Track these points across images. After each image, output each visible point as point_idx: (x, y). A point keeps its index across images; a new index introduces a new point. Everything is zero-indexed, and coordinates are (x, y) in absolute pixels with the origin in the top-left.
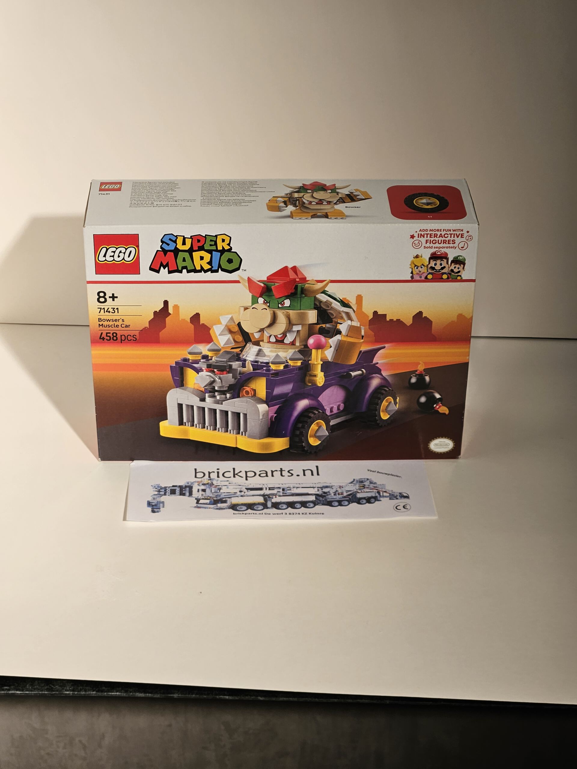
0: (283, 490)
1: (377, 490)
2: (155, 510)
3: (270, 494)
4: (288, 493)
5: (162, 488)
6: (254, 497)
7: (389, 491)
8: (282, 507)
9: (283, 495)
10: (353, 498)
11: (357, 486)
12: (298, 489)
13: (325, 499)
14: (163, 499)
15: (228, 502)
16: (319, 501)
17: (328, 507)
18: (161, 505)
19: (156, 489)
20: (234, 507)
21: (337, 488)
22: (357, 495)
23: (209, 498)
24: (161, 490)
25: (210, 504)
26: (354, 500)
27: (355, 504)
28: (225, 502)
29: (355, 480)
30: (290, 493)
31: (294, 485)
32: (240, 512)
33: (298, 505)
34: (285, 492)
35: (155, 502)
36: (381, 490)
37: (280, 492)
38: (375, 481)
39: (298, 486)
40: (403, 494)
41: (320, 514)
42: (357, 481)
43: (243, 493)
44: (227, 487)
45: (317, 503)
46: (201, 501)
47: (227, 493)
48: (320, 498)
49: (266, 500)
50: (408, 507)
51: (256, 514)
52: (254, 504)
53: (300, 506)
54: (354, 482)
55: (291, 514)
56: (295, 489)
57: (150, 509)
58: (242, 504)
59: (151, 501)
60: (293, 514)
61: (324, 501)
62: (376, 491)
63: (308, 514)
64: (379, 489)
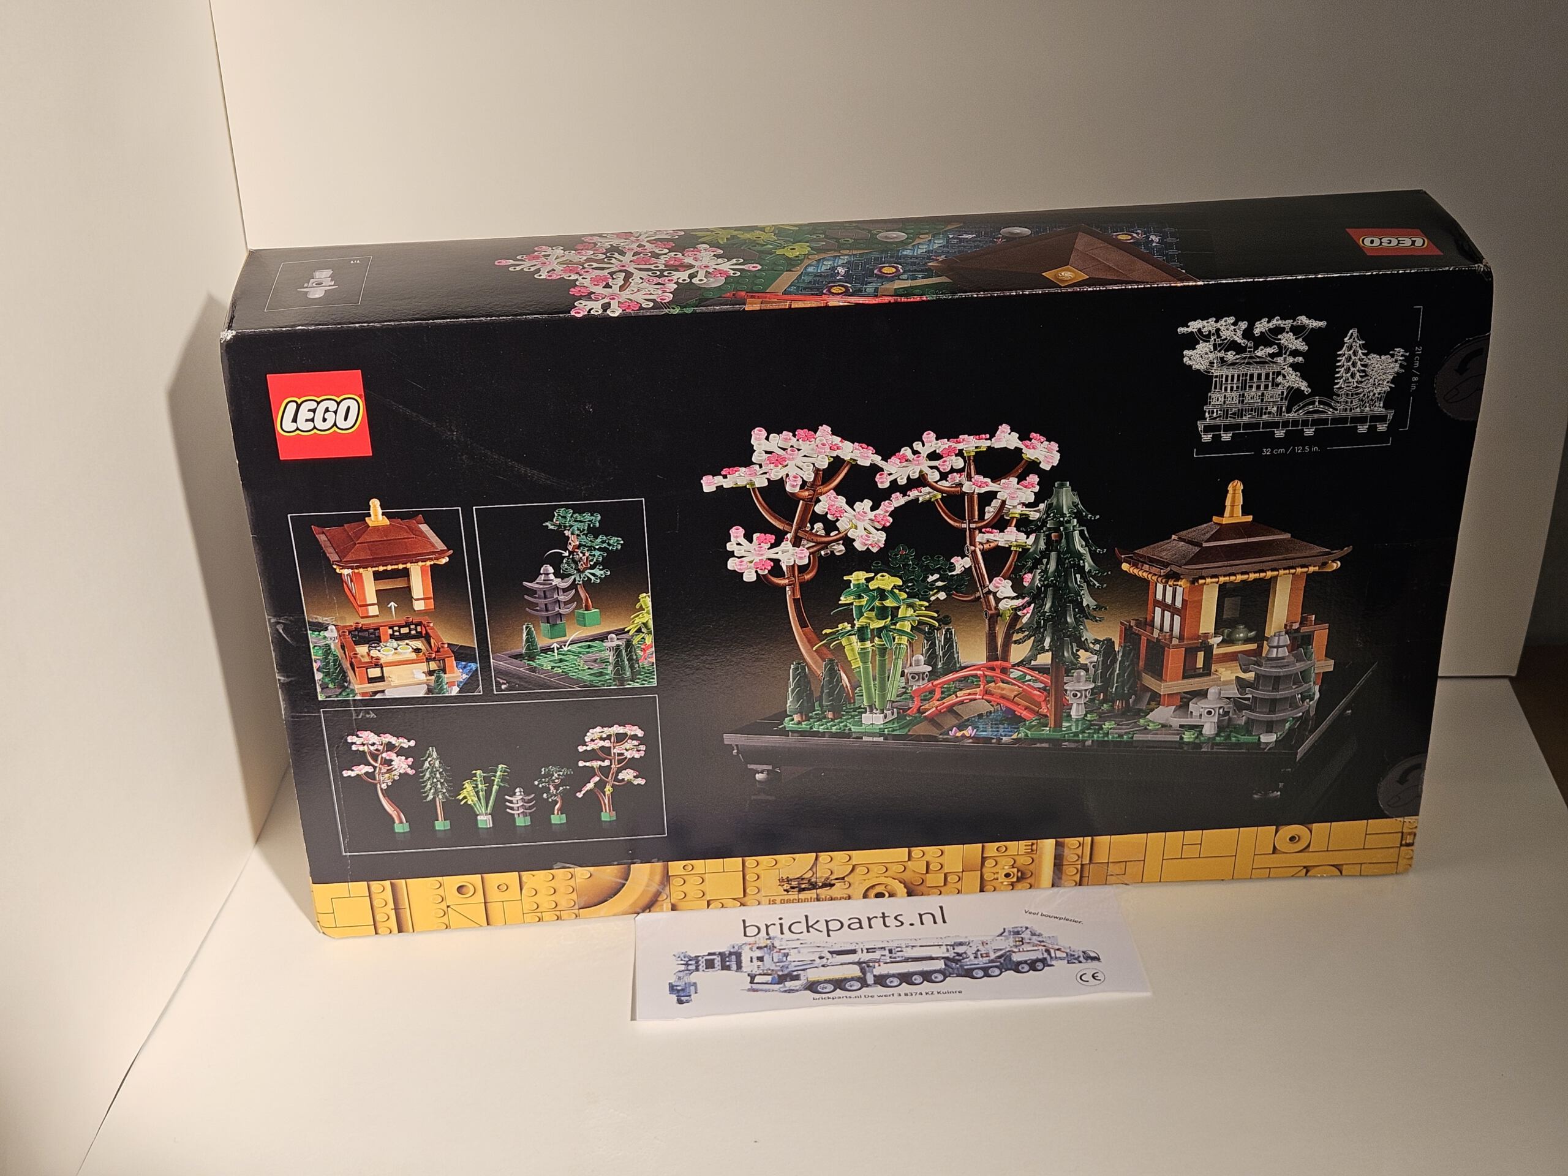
0: (890, 951)
1: (1044, 946)
2: (682, 998)
3: (870, 961)
4: (899, 957)
5: (689, 958)
6: (845, 967)
7: (1065, 948)
8: (891, 982)
9: (890, 961)
10: (1006, 963)
11: (1011, 941)
12: (915, 948)
13: (961, 966)
14: (695, 977)
15: (802, 977)
16: (951, 970)
17: (968, 978)
18: (692, 988)
19: (682, 961)
20: (812, 987)
21: (979, 945)
22: (1012, 956)
23: (769, 972)
24: (690, 962)
25: (774, 982)
26: (1009, 967)
28: (797, 978)
29: (1006, 930)
30: (902, 957)
31: (907, 943)
32: (824, 996)
33: (918, 979)
34: (894, 956)
35: (681, 983)
36: (1050, 946)
37: (884, 955)
38: (1039, 931)
39: (914, 945)
40: (1089, 952)
42: (1010, 932)
43: (825, 960)
44: (798, 951)
45: (948, 974)
46: (757, 979)
47: (799, 961)
48: (952, 965)
49: (863, 971)
50: (1100, 976)
51: (850, 997)
52: (846, 980)
53: (921, 979)
54: (1004, 934)
55: (908, 995)
56: (910, 948)
57: (674, 997)
58: (826, 981)
60: (912, 995)
61: (960, 970)
62: (1044, 948)
63: (935, 993)
64: (1047, 945)
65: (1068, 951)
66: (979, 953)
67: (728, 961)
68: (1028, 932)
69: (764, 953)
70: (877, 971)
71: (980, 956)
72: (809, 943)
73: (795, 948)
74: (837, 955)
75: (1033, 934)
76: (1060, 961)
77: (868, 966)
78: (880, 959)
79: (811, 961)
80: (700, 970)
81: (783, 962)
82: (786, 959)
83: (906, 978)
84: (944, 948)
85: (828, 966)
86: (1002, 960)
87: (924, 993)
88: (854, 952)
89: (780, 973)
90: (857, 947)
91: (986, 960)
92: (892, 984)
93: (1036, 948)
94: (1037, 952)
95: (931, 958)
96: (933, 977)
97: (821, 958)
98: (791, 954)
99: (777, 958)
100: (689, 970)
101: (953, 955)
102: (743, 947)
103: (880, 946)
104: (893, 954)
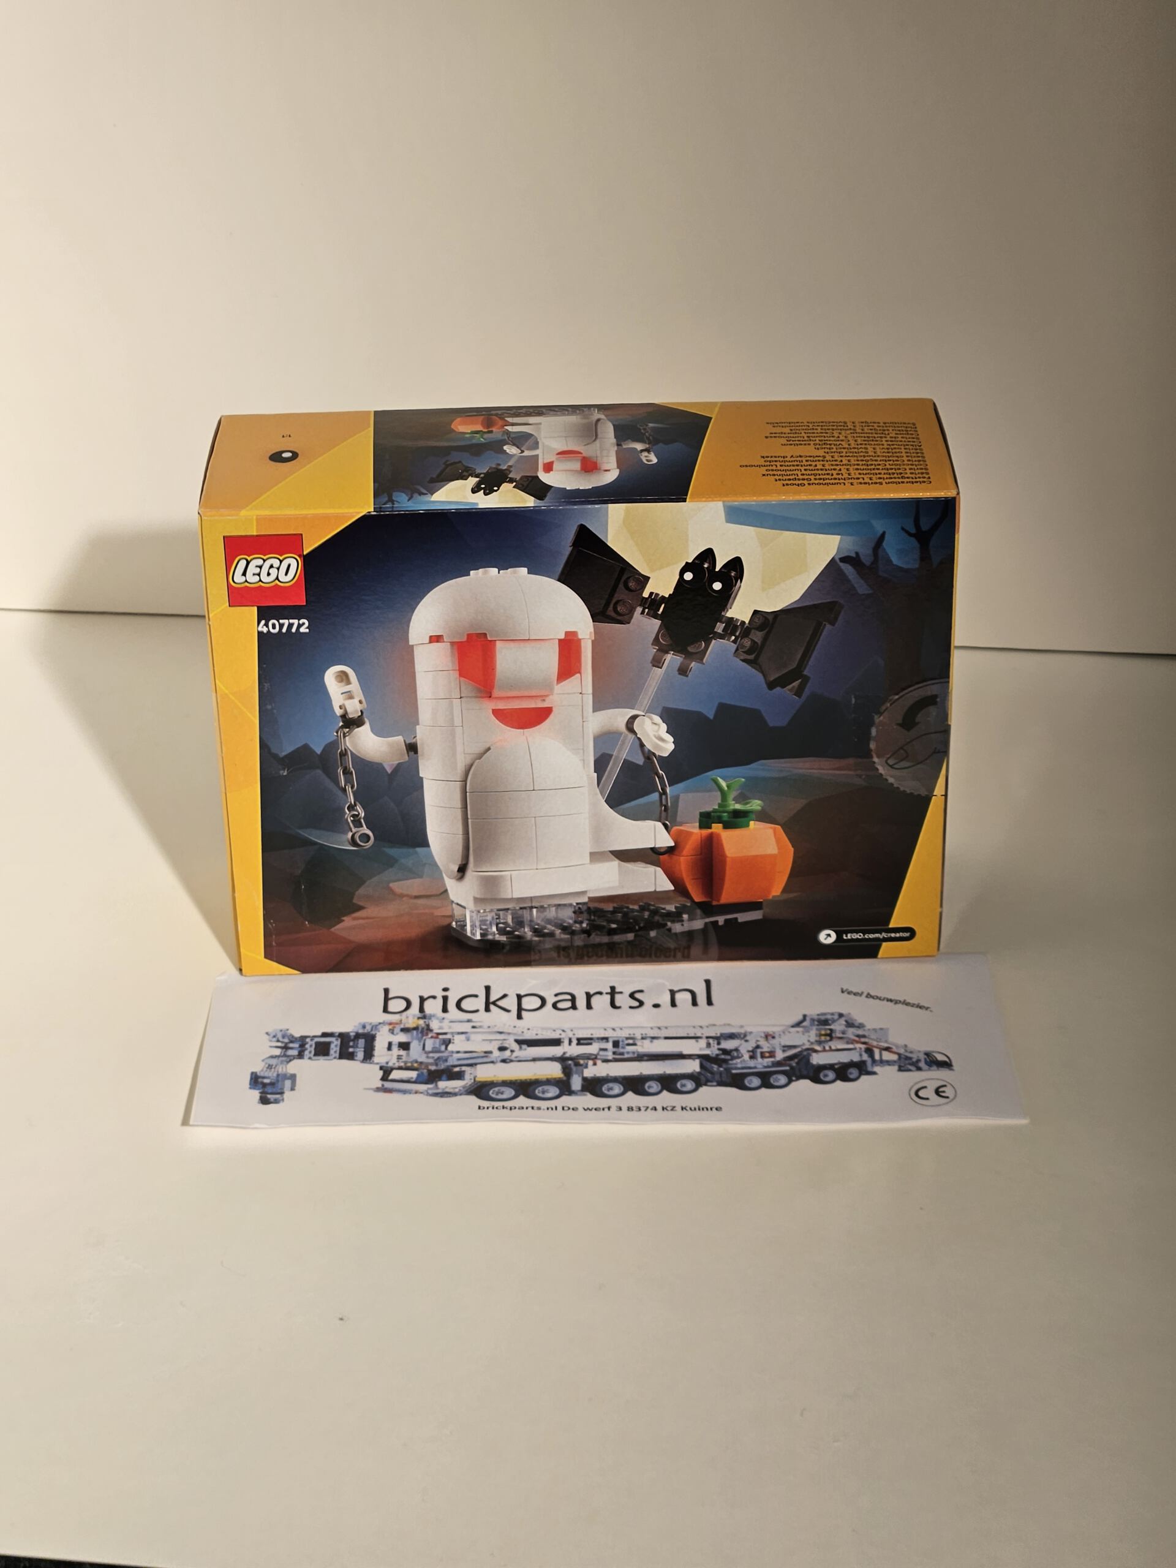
0: (616, 1044)
1: (865, 1043)
3: (580, 1057)
4: (628, 1053)
5: (291, 1039)
6: (538, 1063)
7: (897, 1047)
8: (611, 1089)
9: (614, 1058)
10: (800, 1068)
11: (813, 1035)
12: (655, 1041)
13: (725, 1069)
14: (294, 1067)
15: (467, 1076)
16: (709, 1075)
17: (736, 1089)
18: (288, 1083)
19: (278, 1041)
20: (481, 1090)
21: (759, 1039)
22: (811, 1058)
23: (416, 1065)
24: (291, 1045)
25: (420, 1080)
26: (805, 1072)
27: (805, 1084)
28: (459, 1076)
29: (808, 1019)
30: (634, 1053)
31: (644, 1033)
32: (497, 1104)
33: (654, 1086)
34: (621, 1050)
35: (272, 1074)
36: (875, 1043)
37: (605, 1050)
38: (859, 1018)
39: (656, 1035)
40: (935, 1054)
41: (711, 1109)
42: (813, 1020)
43: (507, 1053)
44: (466, 1037)
45: (703, 1079)
46: (395, 1075)
47: (466, 1052)
48: (713, 1067)
49: (567, 1071)
51: (540, 1109)
52: (536, 1083)
53: (657, 1085)
54: (804, 1024)
55: (632, 1110)
56: (647, 1042)
57: (257, 1094)
58: (505, 1083)
59: (262, 1074)
60: (640, 1109)
61: (724, 1075)
62: (863, 1047)
63: (678, 1108)
64: (870, 1042)
65: (902, 1051)
66: (759, 1051)
67: (352, 1047)
68: (842, 1021)
69: (413, 1039)
70: (590, 1072)
71: (759, 1055)
72: (486, 1025)
73: (462, 1033)
74: (529, 1046)
75: (850, 1024)
76: (887, 1068)
77: (577, 1064)
78: (598, 1054)
79: (486, 1052)
80: (305, 1057)
81: (440, 1051)
82: (446, 1049)
83: (635, 1085)
84: (703, 1043)
85: (511, 1061)
86: (793, 1063)
87: (659, 1108)
88: (557, 1042)
89: (433, 1068)
90: (563, 1035)
91: (768, 1061)
92: (611, 1093)
93: (851, 1046)
94: (853, 1051)
95: (680, 1056)
96: (679, 1085)
97: (502, 1049)
98: (455, 1041)
99: (432, 1046)
100: (288, 1056)
101: (718, 1052)
102: (378, 1027)
103: (602, 1035)
104: (619, 1049)
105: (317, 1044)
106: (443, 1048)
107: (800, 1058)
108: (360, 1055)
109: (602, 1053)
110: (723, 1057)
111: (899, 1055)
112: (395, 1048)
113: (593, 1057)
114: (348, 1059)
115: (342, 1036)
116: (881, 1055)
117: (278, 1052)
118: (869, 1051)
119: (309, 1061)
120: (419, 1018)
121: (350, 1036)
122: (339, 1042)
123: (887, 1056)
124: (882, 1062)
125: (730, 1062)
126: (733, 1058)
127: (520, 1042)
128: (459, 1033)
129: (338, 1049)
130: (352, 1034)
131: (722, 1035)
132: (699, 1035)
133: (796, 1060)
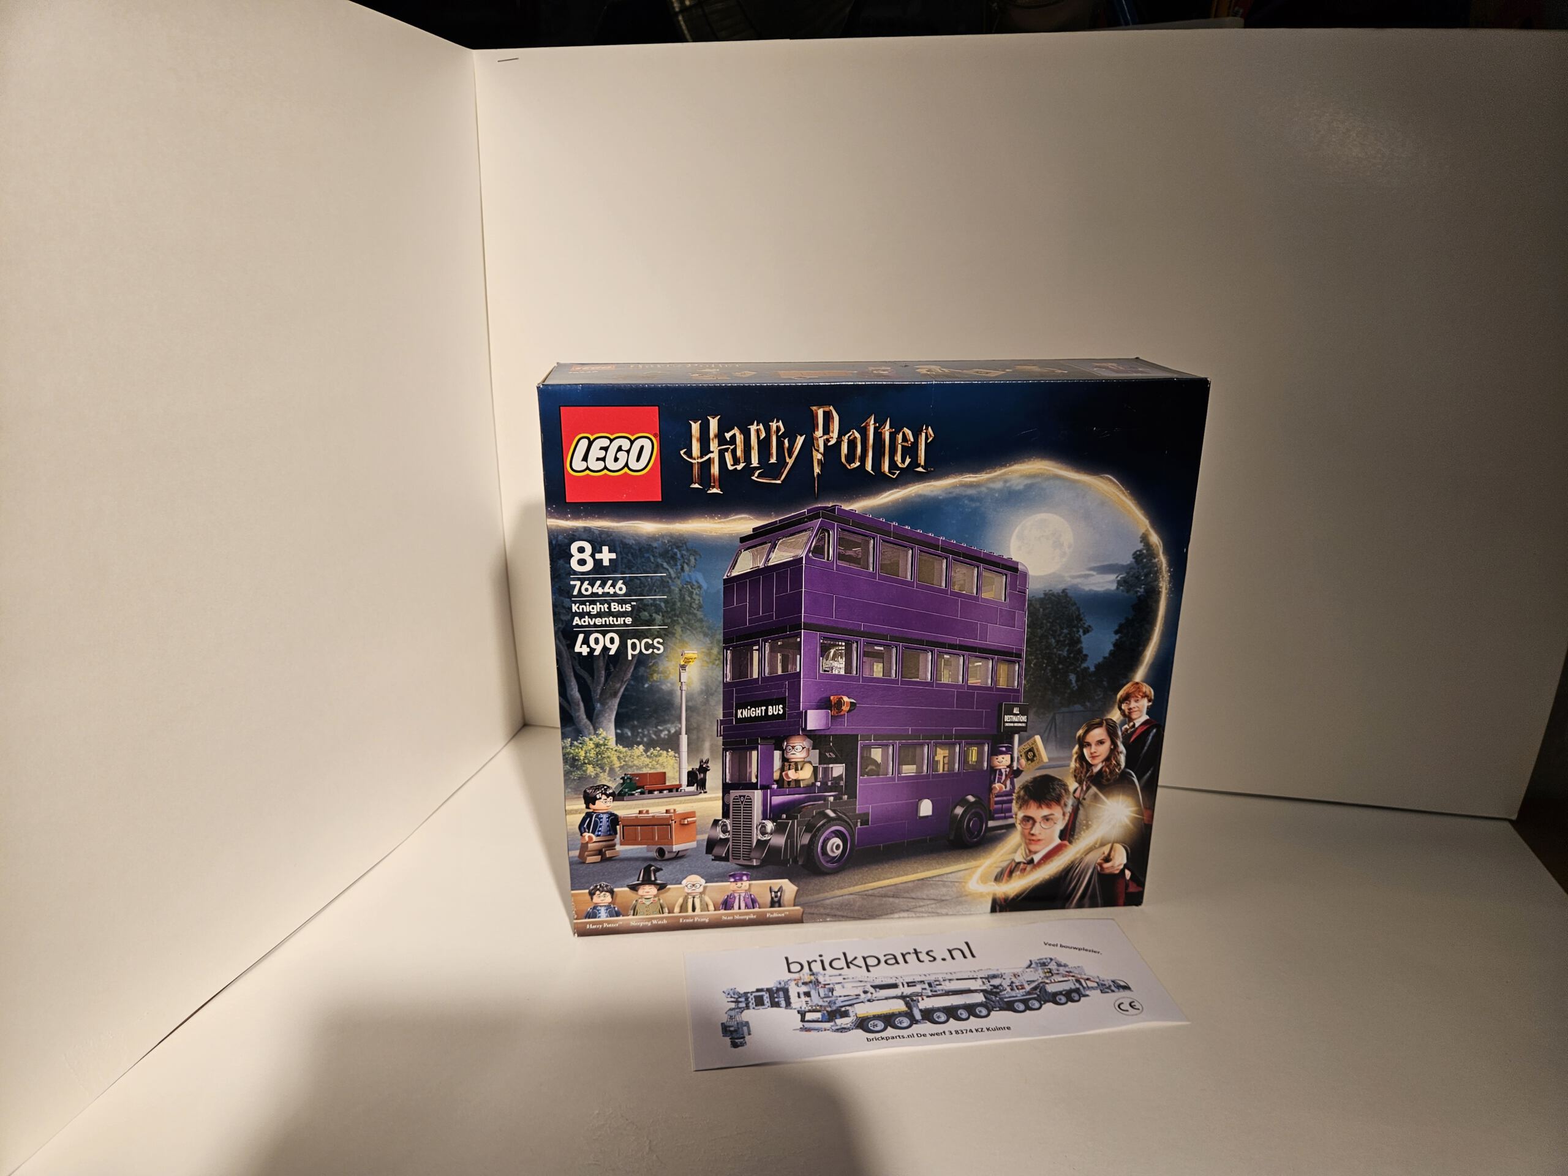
65: (1098, 980)
66: (1014, 985)
67: (776, 998)
68: (1054, 963)
69: (811, 989)
70: (922, 1005)
71: (1015, 988)
72: (851, 978)
73: (839, 983)
74: (881, 989)
75: (1059, 965)
76: (1093, 991)
77: (913, 1000)
78: (921, 993)
79: (856, 995)
80: (751, 1008)
81: (829, 997)
82: (832, 994)
83: (951, 1013)
84: (979, 981)
85: (874, 1001)
86: (1038, 992)
87: (973, 1029)
88: (895, 986)
89: (828, 1010)
90: (897, 982)
91: (1023, 991)
92: (941, 1020)
93: (1066, 978)
94: (1069, 982)
95: (972, 991)
96: (977, 1012)
97: (865, 992)
98: (836, 989)
99: (823, 993)
100: (740, 1008)
101: (990, 987)
102: (789, 982)
103: (919, 980)
104: (933, 988)
105: (755, 997)
106: (830, 994)
107: (1040, 988)
108: (783, 1003)
109: (924, 991)
110: (995, 990)
111: (1097, 983)
112: (802, 996)
113: (920, 994)
114: (776, 1007)
115: (769, 990)
116: (1086, 984)
117: (733, 1005)
118: (1078, 981)
119: (753, 1010)
120: (811, 975)
121: (773, 991)
122: (768, 995)
123: (1090, 984)
124: (1089, 988)
125: (1001, 994)
126: (1001, 992)
127: (874, 987)
128: (837, 983)
129: (769, 1000)
130: (774, 989)
131: (988, 976)
132: (975, 976)
133: (1038, 990)
